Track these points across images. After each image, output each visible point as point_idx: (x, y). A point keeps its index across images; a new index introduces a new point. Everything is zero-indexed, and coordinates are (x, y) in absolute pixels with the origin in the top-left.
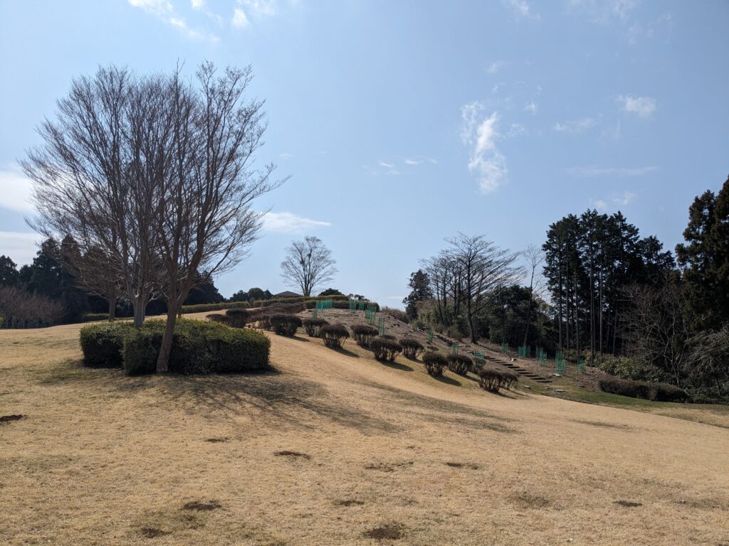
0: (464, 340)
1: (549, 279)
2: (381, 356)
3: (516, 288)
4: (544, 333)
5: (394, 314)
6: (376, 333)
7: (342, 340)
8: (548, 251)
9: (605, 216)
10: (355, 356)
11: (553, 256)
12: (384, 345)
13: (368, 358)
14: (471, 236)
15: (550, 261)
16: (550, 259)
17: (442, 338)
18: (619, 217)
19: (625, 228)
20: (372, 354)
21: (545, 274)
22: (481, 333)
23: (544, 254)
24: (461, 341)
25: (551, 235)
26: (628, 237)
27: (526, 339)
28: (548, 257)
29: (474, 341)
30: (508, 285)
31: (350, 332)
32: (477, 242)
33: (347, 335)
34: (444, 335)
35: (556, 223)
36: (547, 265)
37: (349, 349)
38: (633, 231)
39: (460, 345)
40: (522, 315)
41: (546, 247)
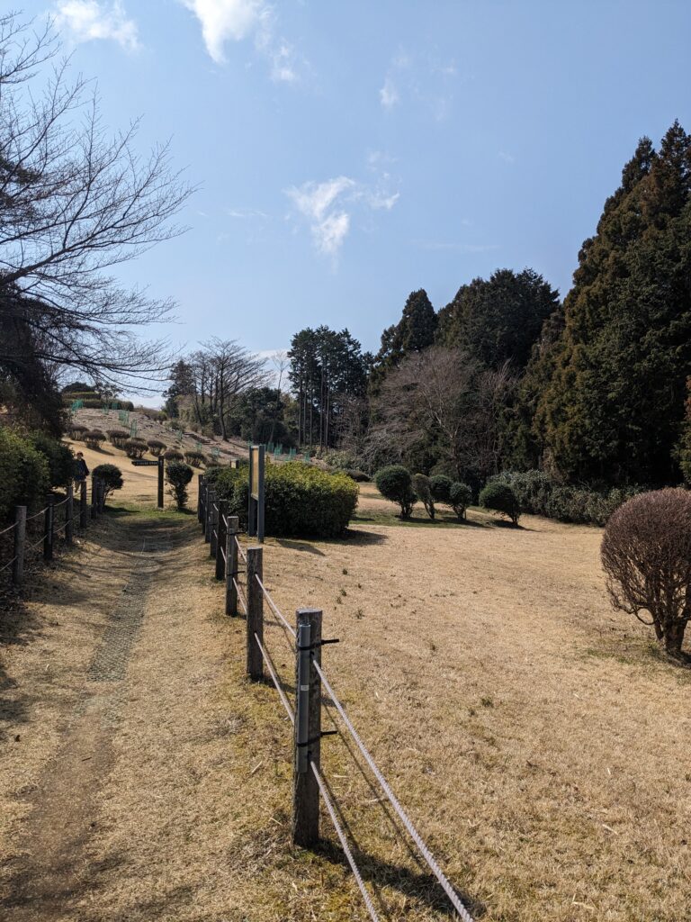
0: (216, 437)
1: (293, 383)
2: (132, 454)
3: (266, 390)
4: (289, 430)
5: (149, 414)
6: (128, 436)
7: (100, 442)
8: (293, 358)
9: (334, 333)
10: (112, 455)
11: (297, 363)
12: (134, 445)
13: (122, 456)
14: (224, 340)
15: (294, 367)
16: (294, 364)
17: (195, 437)
18: (346, 334)
19: (350, 343)
20: (124, 453)
21: (290, 378)
22: (234, 431)
23: (289, 360)
24: (213, 439)
25: (295, 343)
26: (351, 351)
27: (272, 436)
28: (292, 363)
29: (226, 439)
30: (259, 386)
31: (106, 435)
32: (230, 346)
33: (104, 439)
34: (198, 435)
35: (298, 333)
36: (291, 371)
37: (105, 449)
38: (357, 346)
39: (212, 442)
40: (270, 415)
41: (290, 354)
